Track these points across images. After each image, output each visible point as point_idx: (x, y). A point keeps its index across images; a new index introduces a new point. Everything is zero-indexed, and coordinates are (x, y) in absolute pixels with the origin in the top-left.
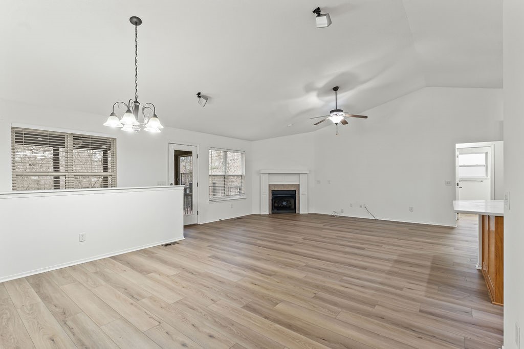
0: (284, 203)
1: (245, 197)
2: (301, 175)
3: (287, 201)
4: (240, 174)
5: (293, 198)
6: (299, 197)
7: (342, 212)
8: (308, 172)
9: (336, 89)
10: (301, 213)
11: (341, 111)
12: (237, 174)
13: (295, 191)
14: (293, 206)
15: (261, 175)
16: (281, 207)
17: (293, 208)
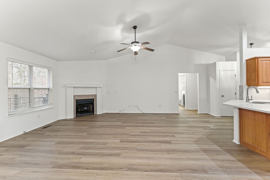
0: (85, 108)
1: (52, 106)
2: (97, 88)
3: (87, 106)
4: (47, 87)
5: (92, 104)
6: (96, 103)
7: (124, 110)
8: (102, 86)
9: (135, 28)
10: (98, 114)
11: (138, 43)
12: (44, 87)
13: (94, 99)
14: (92, 109)
15: (67, 88)
16: (83, 111)
17: (92, 111)
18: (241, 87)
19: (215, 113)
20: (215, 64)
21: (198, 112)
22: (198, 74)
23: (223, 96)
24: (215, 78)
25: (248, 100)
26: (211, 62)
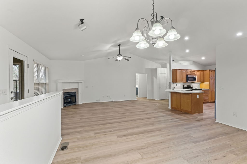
0: (69, 100)
2: (79, 83)
3: (71, 98)
5: (75, 96)
6: (78, 95)
9: (119, 45)
10: (79, 104)
11: (121, 55)
13: (76, 92)
14: (75, 101)
15: (58, 83)
16: (68, 102)
17: (75, 102)
18: (170, 83)
19: (156, 98)
20: (156, 69)
21: (147, 99)
22: (147, 75)
23: (160, 88)
24: (156, 77)
25: (173, 89)
26: (155, 68)
